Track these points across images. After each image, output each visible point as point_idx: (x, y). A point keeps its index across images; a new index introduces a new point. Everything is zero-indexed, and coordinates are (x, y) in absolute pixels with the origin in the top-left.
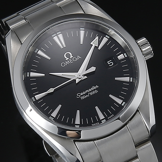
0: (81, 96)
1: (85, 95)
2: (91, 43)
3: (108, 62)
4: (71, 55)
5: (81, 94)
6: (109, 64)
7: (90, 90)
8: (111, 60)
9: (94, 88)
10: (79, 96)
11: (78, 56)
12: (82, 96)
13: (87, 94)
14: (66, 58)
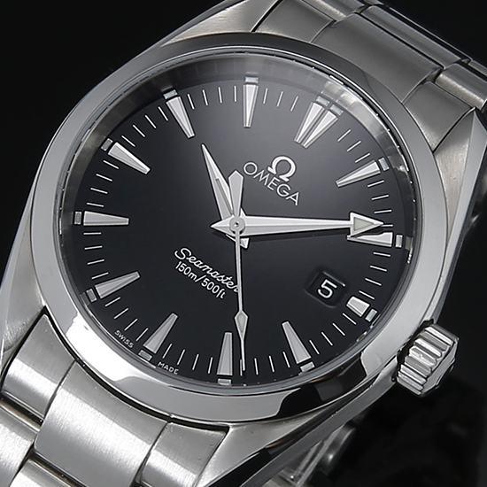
0: (185, 261)
1: (195, 269)
2: (352, 214)
3: (326, 281)
4: (289, 174)
5: (190, 259)
6: (323, 286)
7: (215, 275)
8: (335, 287)
9: (227, 284)
10: (182, 256)
11: (297, 194)
12: (188, 263)
13: (199, 272)
14: (274, 165)
